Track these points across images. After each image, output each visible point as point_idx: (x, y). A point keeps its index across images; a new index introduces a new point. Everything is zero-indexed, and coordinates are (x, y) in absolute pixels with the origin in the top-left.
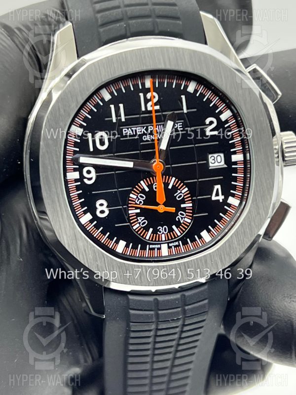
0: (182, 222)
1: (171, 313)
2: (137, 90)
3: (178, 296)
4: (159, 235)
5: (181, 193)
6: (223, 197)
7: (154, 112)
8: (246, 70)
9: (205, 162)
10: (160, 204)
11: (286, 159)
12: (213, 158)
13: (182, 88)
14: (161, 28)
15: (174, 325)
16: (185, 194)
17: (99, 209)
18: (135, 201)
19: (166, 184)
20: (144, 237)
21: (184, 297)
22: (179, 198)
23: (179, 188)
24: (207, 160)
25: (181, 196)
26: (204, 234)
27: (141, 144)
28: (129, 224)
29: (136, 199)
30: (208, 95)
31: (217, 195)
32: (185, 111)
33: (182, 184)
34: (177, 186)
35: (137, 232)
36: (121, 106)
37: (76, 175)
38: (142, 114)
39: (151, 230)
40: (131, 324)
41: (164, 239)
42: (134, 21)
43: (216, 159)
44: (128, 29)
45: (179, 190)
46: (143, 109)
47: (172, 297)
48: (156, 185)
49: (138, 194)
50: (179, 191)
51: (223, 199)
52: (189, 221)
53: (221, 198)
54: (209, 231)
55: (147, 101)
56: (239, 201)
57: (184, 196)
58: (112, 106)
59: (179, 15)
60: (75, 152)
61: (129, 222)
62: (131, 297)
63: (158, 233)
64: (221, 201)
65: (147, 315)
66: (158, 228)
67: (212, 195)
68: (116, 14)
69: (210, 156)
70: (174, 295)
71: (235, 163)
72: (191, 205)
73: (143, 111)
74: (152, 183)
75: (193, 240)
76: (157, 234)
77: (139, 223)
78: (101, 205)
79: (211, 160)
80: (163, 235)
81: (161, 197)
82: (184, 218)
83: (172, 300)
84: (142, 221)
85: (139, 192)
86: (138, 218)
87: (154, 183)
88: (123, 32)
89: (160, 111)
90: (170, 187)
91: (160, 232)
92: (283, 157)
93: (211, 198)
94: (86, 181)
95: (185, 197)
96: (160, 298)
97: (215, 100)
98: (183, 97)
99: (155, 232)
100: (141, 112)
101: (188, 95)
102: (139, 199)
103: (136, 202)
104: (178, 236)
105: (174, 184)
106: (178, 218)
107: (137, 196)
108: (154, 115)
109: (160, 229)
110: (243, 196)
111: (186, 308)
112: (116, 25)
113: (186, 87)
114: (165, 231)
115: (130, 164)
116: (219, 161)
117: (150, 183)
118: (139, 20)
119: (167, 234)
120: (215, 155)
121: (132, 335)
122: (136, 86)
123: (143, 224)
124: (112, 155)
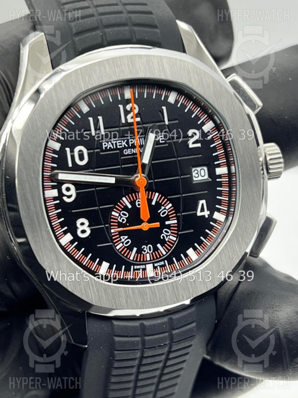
0: (167, 240)
1: (158, 339)
2: (116, 102)
3: (165, 319)
4: (144, 255)
5: (165, 209)
6: (208, 213)
7: (135, 124)
8: (226, 80)
9: (189, 176)
10: (144, 222)
11: (270, 171)
12: (196, 172)
13: (163, 99)
14: (138, 37)
15: (160, 352)
16: (169, 210)
17: (80, 228)
18: (117, 219)
19: (150, 201)
20: (128, 257)
21: (172, 321)
22: (163, 214)
23: (163, 204)
24: (191, 173)
25: (165, 213)
26: (190, 252)
27: (122, 158)
28: (111, 244)
29: (118, 217)
30: (190, 105)
31: (202, 210)
32: (167, 122)
33: (166, 200)
34: (160, 202)
35: (121, 252)
36: (100, 118)
37: (54, 193)
38: (122, 127)
39: (135, 249)
40: (116, 352)
41: (148, 259)
42: (110, 30)
43: (199, 173)
44: (104, 37)
45: (163, 206)
46: (123, 121)
47: (159, 321)
48: (138, 201)
49: (121, 211)
50: (163, 208)
51: (208, 215)
52: (175, 239)
53: (206, 213)
54: (195, 249)
55: (127, 113)
56: (225, 216)
57: (168, 212)
58: (91, 119)
59: (156, 22)
60: (53, 168)
61: (112, 242)
62: (115, 323)
63: (143, 252)
64: (207, 216)
65: (133, 342)
66: (143, 247)
67: (196, 211)
68: (91, 22)
69: (193, 169)
70: (162, 318)
71: (220, 176)
72: (176, 221)
73: (122, 124)
74: (135, 199)
75: (179, 259)
76: (141, 253)
77: (123, 243)
78: (82, 224)
79: (194, 174)
80: (148, 255)
81: (145, 214)
82: (169, 235)
83: (159, 324)
84: (125, 240)
85: (121, 210)
86: (122, 237)
87: (137, 199)
88: (99, 41)
89: (141, 123)
90: (153, 203)
91: (145, 251)
92: (268, 169)
93: (196, 214)
94: (65, 198)
95: (169, 214)
96: (146, 323)
97: (197, 111)
98: (164, 108)
99: (140, 251)
100: (121, 125)
101: (169, 105)
102: (121, 217)
103: (119, 219)
104: (164, 255)
105: (158, 200)
106: (163, 236)
107: (120, 214)
108: (135, 127)
109: (144, 248)
110: (228, 211)
111: (174, 332)
112: (91, 34)
113: (167, 97)
114: (150, 250)
115: (111, 180)
116: (203, 174)
117: (132, 200)
118: (116, 29)
119: (152, 253)
120: (199, 169)
121: (116, 365)
122: (115, 97)
123: (126, 244)
124: (92, 170)
